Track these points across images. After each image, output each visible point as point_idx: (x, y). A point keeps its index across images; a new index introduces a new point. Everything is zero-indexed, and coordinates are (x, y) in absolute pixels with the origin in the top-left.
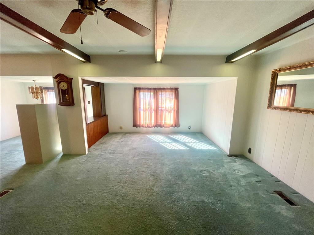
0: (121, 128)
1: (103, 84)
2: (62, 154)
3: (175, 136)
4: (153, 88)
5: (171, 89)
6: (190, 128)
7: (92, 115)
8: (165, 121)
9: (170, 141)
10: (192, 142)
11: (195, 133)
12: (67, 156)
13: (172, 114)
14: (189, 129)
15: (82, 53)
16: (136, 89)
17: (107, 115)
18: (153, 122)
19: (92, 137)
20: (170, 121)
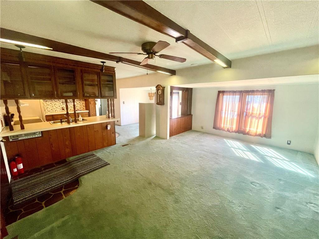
0: (202, 128)
1: (192, 89)
2: (155, 136)
3: (258, 147)
4: (239, 91)
5: (263, 91)
6: (289, 142)
7: (180, 114)
8: (250, 127)
9: (246, 150)
10: (276, 158)
11: (297, 151)
12: (157, 137)
13: (261, 121)
14: (289, 144)
15: (169, 70)
16: (219, 92)
17: (192, 115)
18: (234, 127)
19: (175, 129)
20: (257, 129)
